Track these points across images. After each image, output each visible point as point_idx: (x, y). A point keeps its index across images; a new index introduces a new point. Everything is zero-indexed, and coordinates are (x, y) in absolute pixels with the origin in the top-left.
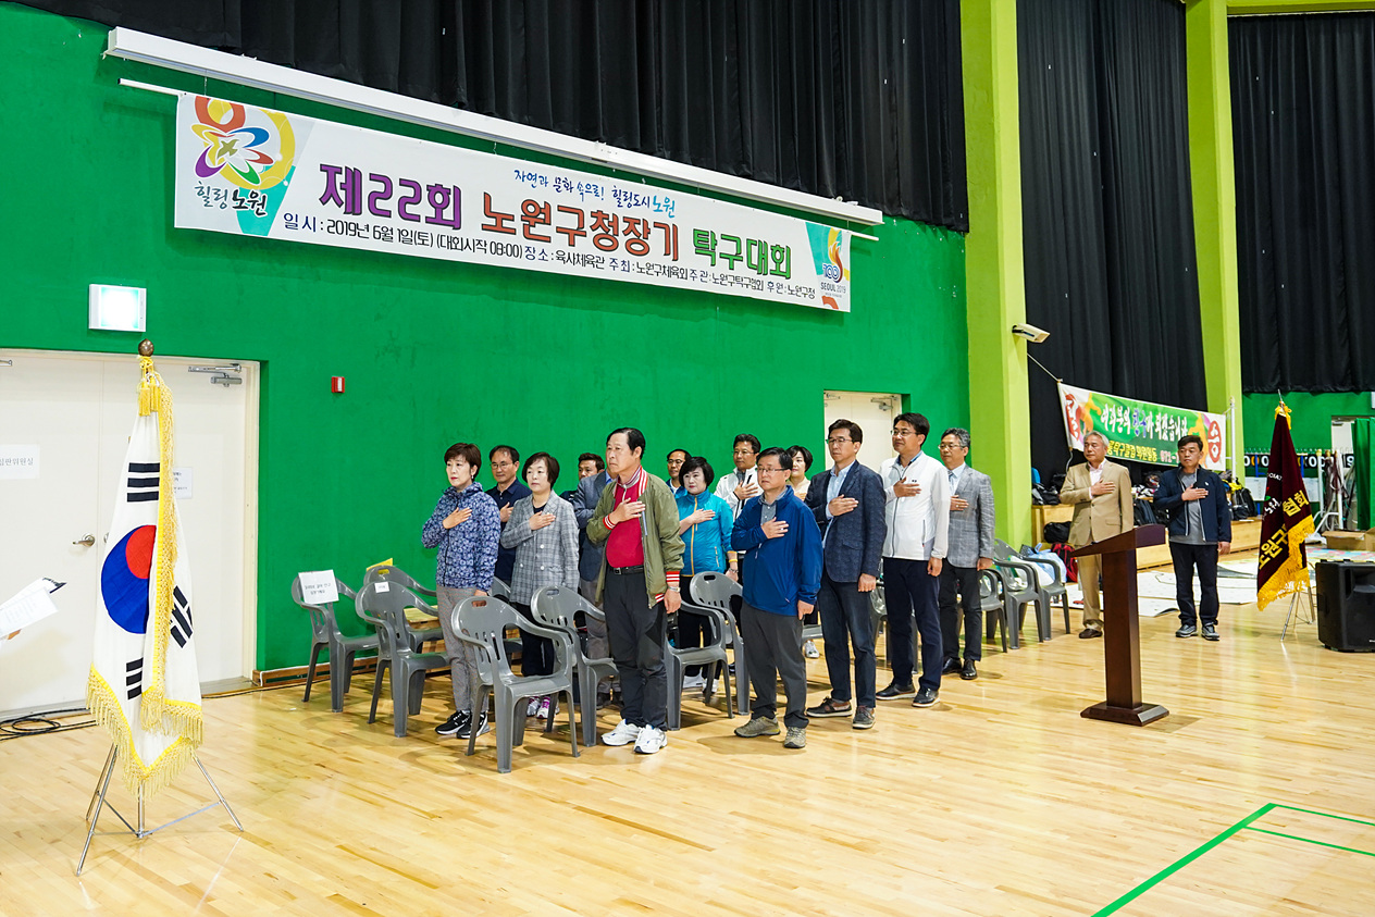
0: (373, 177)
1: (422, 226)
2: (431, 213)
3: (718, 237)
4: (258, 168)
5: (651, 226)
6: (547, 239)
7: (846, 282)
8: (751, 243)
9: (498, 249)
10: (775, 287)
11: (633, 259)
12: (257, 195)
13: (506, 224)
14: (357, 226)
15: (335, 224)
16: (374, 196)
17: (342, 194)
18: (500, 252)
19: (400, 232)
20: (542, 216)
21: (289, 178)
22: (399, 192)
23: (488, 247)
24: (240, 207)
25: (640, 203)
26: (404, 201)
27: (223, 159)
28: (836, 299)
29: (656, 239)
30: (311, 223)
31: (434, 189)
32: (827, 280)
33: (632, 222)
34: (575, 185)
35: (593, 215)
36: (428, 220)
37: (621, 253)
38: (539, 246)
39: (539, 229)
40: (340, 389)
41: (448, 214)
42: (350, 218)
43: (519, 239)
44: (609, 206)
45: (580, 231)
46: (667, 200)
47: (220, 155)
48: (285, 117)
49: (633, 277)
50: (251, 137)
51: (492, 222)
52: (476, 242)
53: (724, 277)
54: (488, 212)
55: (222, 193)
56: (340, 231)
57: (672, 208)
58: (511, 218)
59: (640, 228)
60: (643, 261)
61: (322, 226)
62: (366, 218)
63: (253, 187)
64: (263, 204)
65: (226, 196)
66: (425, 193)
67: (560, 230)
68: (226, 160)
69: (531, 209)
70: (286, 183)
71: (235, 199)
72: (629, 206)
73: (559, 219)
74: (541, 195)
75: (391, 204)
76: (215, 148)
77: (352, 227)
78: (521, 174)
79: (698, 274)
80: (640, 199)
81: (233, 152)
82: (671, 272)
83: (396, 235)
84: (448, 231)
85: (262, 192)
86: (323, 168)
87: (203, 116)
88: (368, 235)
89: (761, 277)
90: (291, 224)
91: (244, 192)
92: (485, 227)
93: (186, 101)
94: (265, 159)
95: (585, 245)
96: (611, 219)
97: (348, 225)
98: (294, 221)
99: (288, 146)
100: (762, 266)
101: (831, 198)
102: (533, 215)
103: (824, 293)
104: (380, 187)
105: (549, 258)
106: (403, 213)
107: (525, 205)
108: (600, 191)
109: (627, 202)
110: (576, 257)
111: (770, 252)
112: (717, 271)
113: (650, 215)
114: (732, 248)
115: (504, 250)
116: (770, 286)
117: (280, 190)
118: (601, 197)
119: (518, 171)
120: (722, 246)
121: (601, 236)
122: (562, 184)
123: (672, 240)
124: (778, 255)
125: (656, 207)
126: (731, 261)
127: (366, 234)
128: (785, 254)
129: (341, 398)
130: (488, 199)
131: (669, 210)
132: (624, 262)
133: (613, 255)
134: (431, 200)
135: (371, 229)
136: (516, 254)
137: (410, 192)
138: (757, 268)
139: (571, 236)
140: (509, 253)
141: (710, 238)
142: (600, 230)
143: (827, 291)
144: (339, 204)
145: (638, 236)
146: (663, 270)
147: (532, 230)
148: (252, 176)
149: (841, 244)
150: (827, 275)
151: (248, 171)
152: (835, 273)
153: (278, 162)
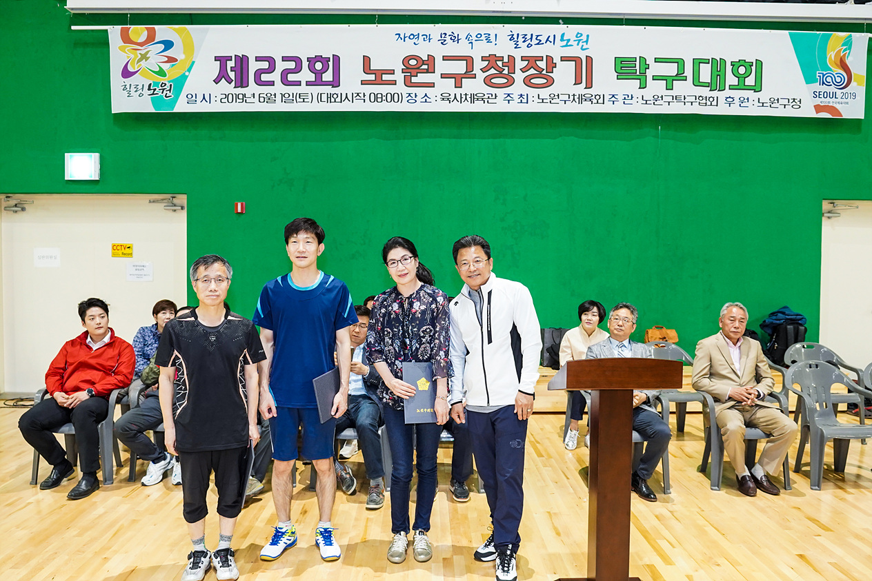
0: (258, 59)
1: (303, 89)
2: (312, 77)
3: (650, 61)
4: (166, 67)
5: (557, 60)
6: (432, 85)
7: (858, 88)
8: (698, 62)
9: (376, 98)
10: (737, 101)
11: (533, 92)
12: (165, 84)
13: (385, 77)
14: (244, 96)
15: (227, 96)
16: (259, 73)
17: (232, 75)
18: (379, 100)
19: (283, 95)
20: (425, 67)
21: (189, 70)
22: (281, 66)
23: (367, 98)
24: (153, 94)
25: (543, 41)
26: (285, 73)
27: (141, 65)
28: (838, 106)
29: (564, 74)
30: (207, 98)
31: (312, 61)
32: (824, 88)
33: (531, 61)
34: (463, 36)
35: (483, 59)
36: (308, 83)
38: (421, 92)
39: (421, 78)
40: (239, 210)
41: (328, 76)
42: (240, 91)
43: (400, 88)
44: (504, 49)
45: (469, 74)
46: (579, 35)
47: (138, 62)
48: (186, 29)
49: (533, 107)
50: (162, 46)
51: (372, 77)
52: (355, 95)
53: (656, 98)
54: (367, 68)
55: (140, 87)
56: (230, 100)
57: (587, 42)
58: (392, 72)
59: (542, 64)
60: (545, 93)
61: (216, 99)
62: (253, 88)
63: (162, 80)
64: (170, 90)
65: (143, 89)
66: (305, 64)
67: (443, 76)
68: (143, 64)
69: (413, 62)
70: (187, 74)
71: (149, 89)
72: (529, 46)
73: (442, 67)
74: (423, 51)
75: (276, 76)
76: (134, 59)
77: (241, 97)
78: (402, 36)
79: (620, 97)
80: (543, 39)
81: (147, 59)
82: (581, 99)
83: (279, 97)
84: (329, 89)
85: (169, 82)
86: (217, 59)
87: (126, 38)
88: (253, 100)
89: (715, 94)
90: (191, 99)
91: (157, 84)
92: (363, 83)
93: (114, 31)
94: (171, 60)
95: (474, 86)
96: (506, 60)
97: (237, 96)
98: (194, 98)
99: (189, 48)
100: (717, 83)
101: (834, 3)
102: (415, 67)
103: (818, 101)
104: (265, 65)
105: (433, 100)
106: (285, 81)
107: (406, 60)
108: (492, 38)
109: (527, 43)
110: (464, 97)
111: (729, 68)
112: (648, 93)
113: (556, 51)
114: (672, 70)
115: (384, 98)
116: (730, 101)
117: (184, 78)
118: (494, 42)
119: (399, 35)
120: (655, 69)
121: (494, 76)
122: (448, 38)
123: (584, 70)
124: (742, 70)
125: (564, 43)
126: (670, 80)
127: (252, 100)
128: (754, 68)
129: (243, 216)
130: (367, 60)
131: (581, 44)
132: (521, 95)
133: (507, 90)
134: (312, 68)
135: (257, 96)
136: (396, 100)
137: (292, 65)
138: (709, 85)
139: (458, 80)
140: (389, 100)
141: (638, 63)
142: (493, 71)
143: (823, 99)
144: (230, 82)
145: (540, 71)
146: (572, 98)
147: (414, 80)
148: (161, 73)
149: (850, 49)
150: (823, 83)
151: (158, 70)
152: (838, 80)
153: (181, 60)
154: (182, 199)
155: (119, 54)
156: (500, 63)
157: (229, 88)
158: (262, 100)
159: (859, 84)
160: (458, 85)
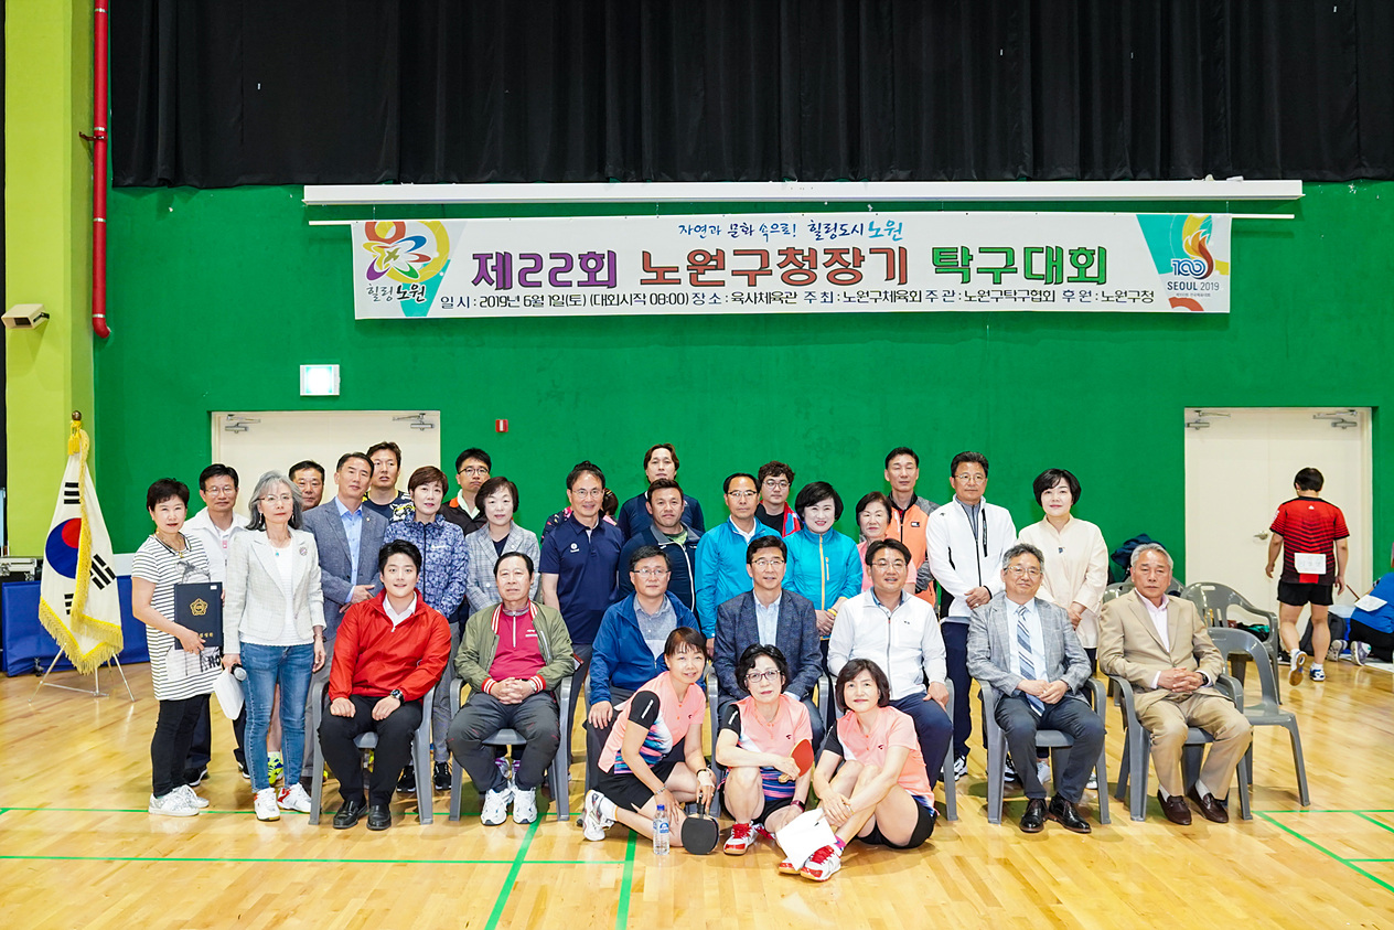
0: (522, 257)
1: (574, 290)
2: (584, 277)
3: (974, 251)
4: (417, 266)
5: (865, 252)
6: (722, 284)
7: (1222, 278)
8: (1029, 252)
9: (659, 299)
10: (1077, 295)
11: (838, 290)
12: (417, 287)
13: (668, 276)
14: (507, 298)
15: (488, 300)
16: (524, 272)
17: (493, 275)
18: (662, 302)
19: (551, 298)
20: (714, 263)
21: (444, 270)
22: (548, 264)
23: (647, 300)
24: (403, 297)
25: (849, 231)
26: (553, 272)
27: (389, 265)
28: (1197, 299)
29: (874, 268)
30: (465, 302)
31: (584, 258)
32: (1181, 278)
33: (836, 254)
34: (756, 228)
35: (780, 253)
36: (580, 284)
37: (822, 284)
38: (709, 291)
39: (710, 276)
40: (501, 429)
41: (602, 275)
42: (502, 293)
43: (686, 287)
44: (803, 241)
45: (764, 270)
46: (890, 223)
47: (386, 261)
48: (440, 223)
49: (839, 307)
50: (413, 243)
51: (653, 276)
52: (634, 296)
53: (981, 294)
54: (647, 266)
55: (388, 290)
56: (491, 304)
57: (899, 231)
58: (676, 270)
59: (848, 258)
60: (851, 290)
61: (475, 303)
62: (517, 289)
63: (413, 281)
64: (422, 293)
65: (391, 292)
66: (577, 262)
67: (734, 273)
68: (391, 264)
69: (700, 258)
70: (442, 274)
71: (399, 292)
72: (833, 237)
73: (732, 262)
74: (711, 245)
75: (543, 276)
76: (381, 258)
77: (503, 300)
78: (687, 228)
79: (940, 294)
80: (849, 229)
81: (395, 258)
82: (894, 296)
83: (547, 300)
84: (604, 290)
86: (475, 257)
87: (371, 234)
88: (519, 304)
89: (1051, 287)
90: (447, 303)
91: (406, 286)
92: (643, 282)
93: (358, 227)
94: (423, 259)
95: (771, 283)
96: (806, 253)
97: (500, 299)
98: (450, 302)
99: (444, 245)
100: (1053, 274)
101: (1190, 179)
102: (703, 264)
103: (1173, 293)
104: (531, 263)
105: (723, 300)
106: (554, 282)
107: (692, 256)
108: (790, 229)
109: (830, 234)
110: (759, 296)
111: (1067, 257)
112: (972, 288)
113: (864, 243)
114: (999, 261)
115: (667, 299)
116: (1069, 295)
117: (437, 280)
118: (792, 234)
119: (683, 227)
120: (980, 261)
121: (793, 272)
122: (739, 230)
123: (897, 263)
124: (1082, 259)
125: (874, 233)
126: (997, 274)
127: (516, 303)
128: (1096, 257)
129: (506, 435)
130: (646, 256)
131: (893, 233)
132: (825, 294)
133: (809, 288)
134: (584, 267)
135: (522, 299)
136: (681, 301)
137: (561, 263)
138: (1041, 278)
139: (752, 278)
140: (673, 301)
141: (959, 254)
142: (791, 267)
143: (1180, 291)
144: (490, 282)
145: (846, 266)
146: (883, 295)
147: (701, 278)
148: (412, 273)
149: (1210, 231)
150: (1180, 272)
151: (408, 270)
152: (1197, 268)
153: (435, 259)
154: (434, 416)
155: (363, 253)
156: (799, 258)
157: (491, 291)
158: (528, 303)
159: (1222, 273)
160: (752, 283)
